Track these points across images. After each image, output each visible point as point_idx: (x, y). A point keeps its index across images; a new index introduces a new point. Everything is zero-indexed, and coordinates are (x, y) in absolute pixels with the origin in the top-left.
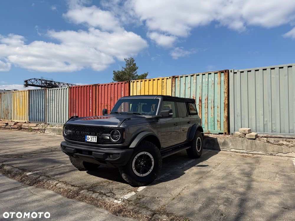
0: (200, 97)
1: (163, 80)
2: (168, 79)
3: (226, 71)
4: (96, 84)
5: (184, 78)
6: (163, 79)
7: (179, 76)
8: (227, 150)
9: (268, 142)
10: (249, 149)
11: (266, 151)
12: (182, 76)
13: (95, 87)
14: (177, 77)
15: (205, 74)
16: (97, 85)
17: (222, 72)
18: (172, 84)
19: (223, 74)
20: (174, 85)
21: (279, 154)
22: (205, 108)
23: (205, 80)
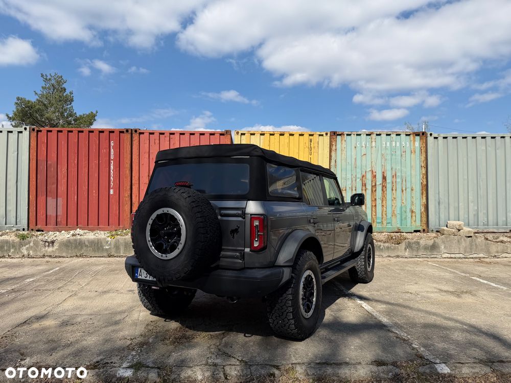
0: (383, 172)
1: (311, 137)
2: (322, 135)
3: (423, 133)
4: (132, 130)
5: (353, 137)
6: (312, 135)
7: (345, 133)
8: (437, 256)
9: (487, 239)
10: (468, 253)
11: (488, 252)
12: (350, 133)
13: (129, 136)
14: (340, 133)
15: (390, 135)
16: (136, 131)
17: (417, 135)
18: (331, 145)
19: (418, 138)
20: (334, 148)
21: (504, 255)
22: (392, 190)
23: (391, 144)
